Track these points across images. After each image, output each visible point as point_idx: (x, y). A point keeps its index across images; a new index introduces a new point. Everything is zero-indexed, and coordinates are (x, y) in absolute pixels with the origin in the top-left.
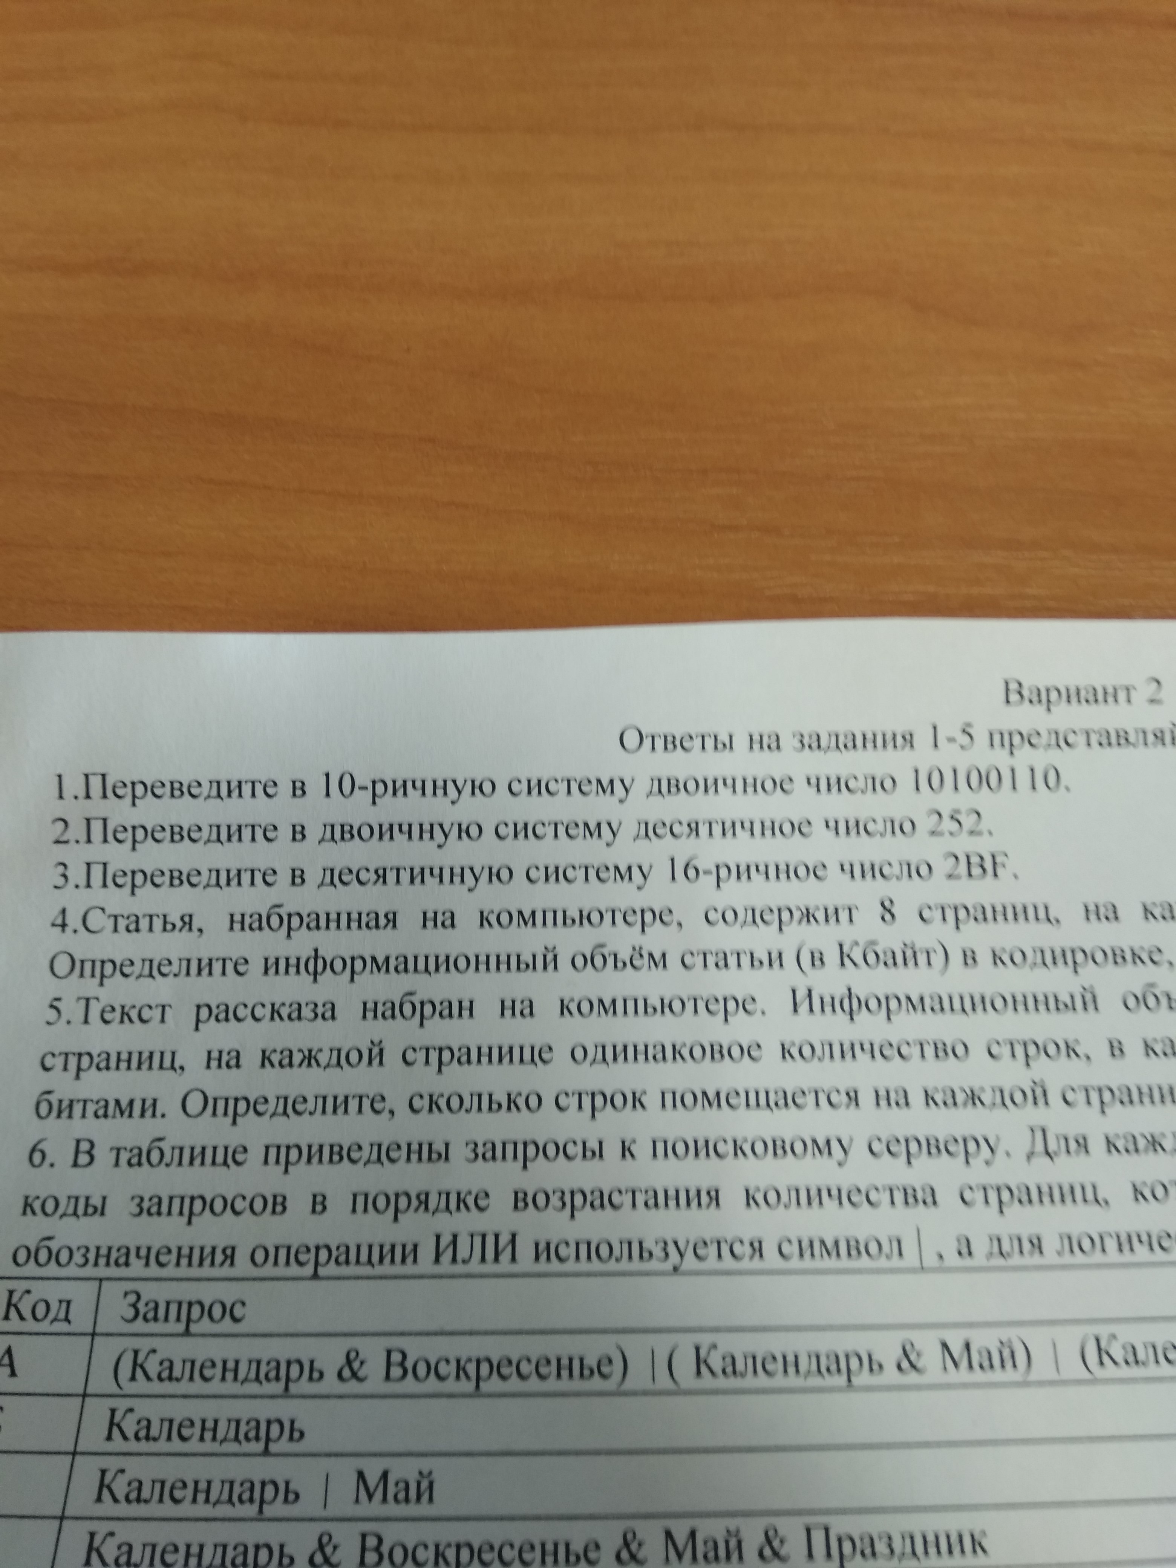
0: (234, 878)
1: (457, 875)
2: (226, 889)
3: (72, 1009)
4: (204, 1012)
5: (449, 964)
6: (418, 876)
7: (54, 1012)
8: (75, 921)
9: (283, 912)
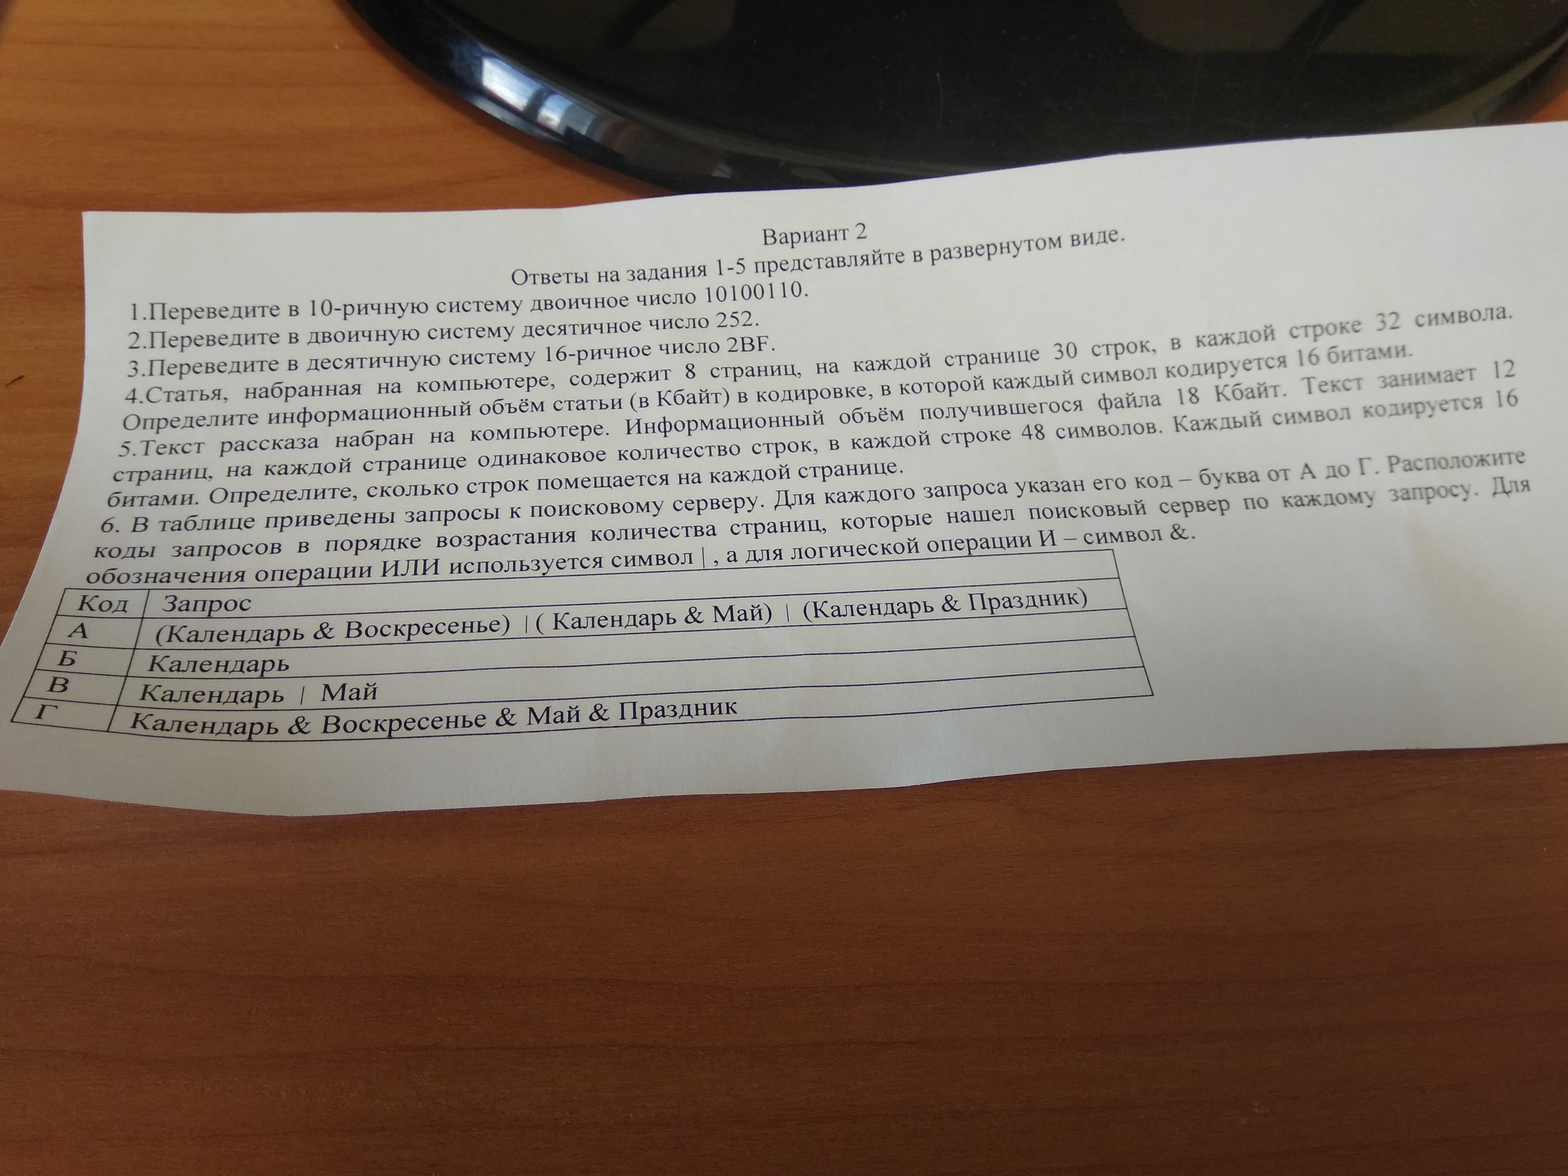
0: (250, 366)
1: (403, 362)
2: (244, 374)
3: (137, 447)
4: (227, 446)
5: (396, 413)
6: (376, 362)
7: (125, 449)
8: (141, 395)
9: (282, 386)
